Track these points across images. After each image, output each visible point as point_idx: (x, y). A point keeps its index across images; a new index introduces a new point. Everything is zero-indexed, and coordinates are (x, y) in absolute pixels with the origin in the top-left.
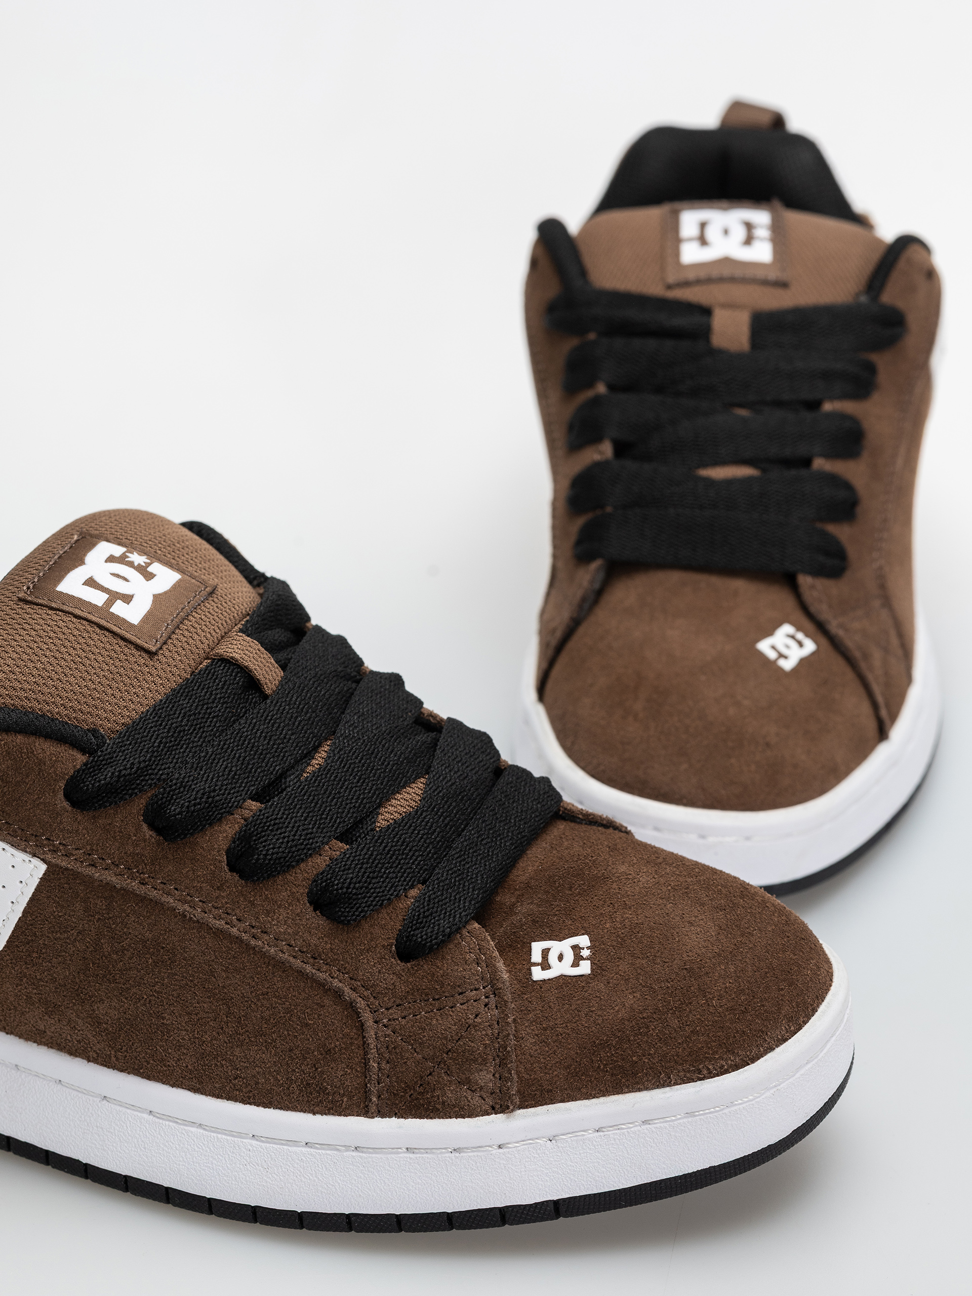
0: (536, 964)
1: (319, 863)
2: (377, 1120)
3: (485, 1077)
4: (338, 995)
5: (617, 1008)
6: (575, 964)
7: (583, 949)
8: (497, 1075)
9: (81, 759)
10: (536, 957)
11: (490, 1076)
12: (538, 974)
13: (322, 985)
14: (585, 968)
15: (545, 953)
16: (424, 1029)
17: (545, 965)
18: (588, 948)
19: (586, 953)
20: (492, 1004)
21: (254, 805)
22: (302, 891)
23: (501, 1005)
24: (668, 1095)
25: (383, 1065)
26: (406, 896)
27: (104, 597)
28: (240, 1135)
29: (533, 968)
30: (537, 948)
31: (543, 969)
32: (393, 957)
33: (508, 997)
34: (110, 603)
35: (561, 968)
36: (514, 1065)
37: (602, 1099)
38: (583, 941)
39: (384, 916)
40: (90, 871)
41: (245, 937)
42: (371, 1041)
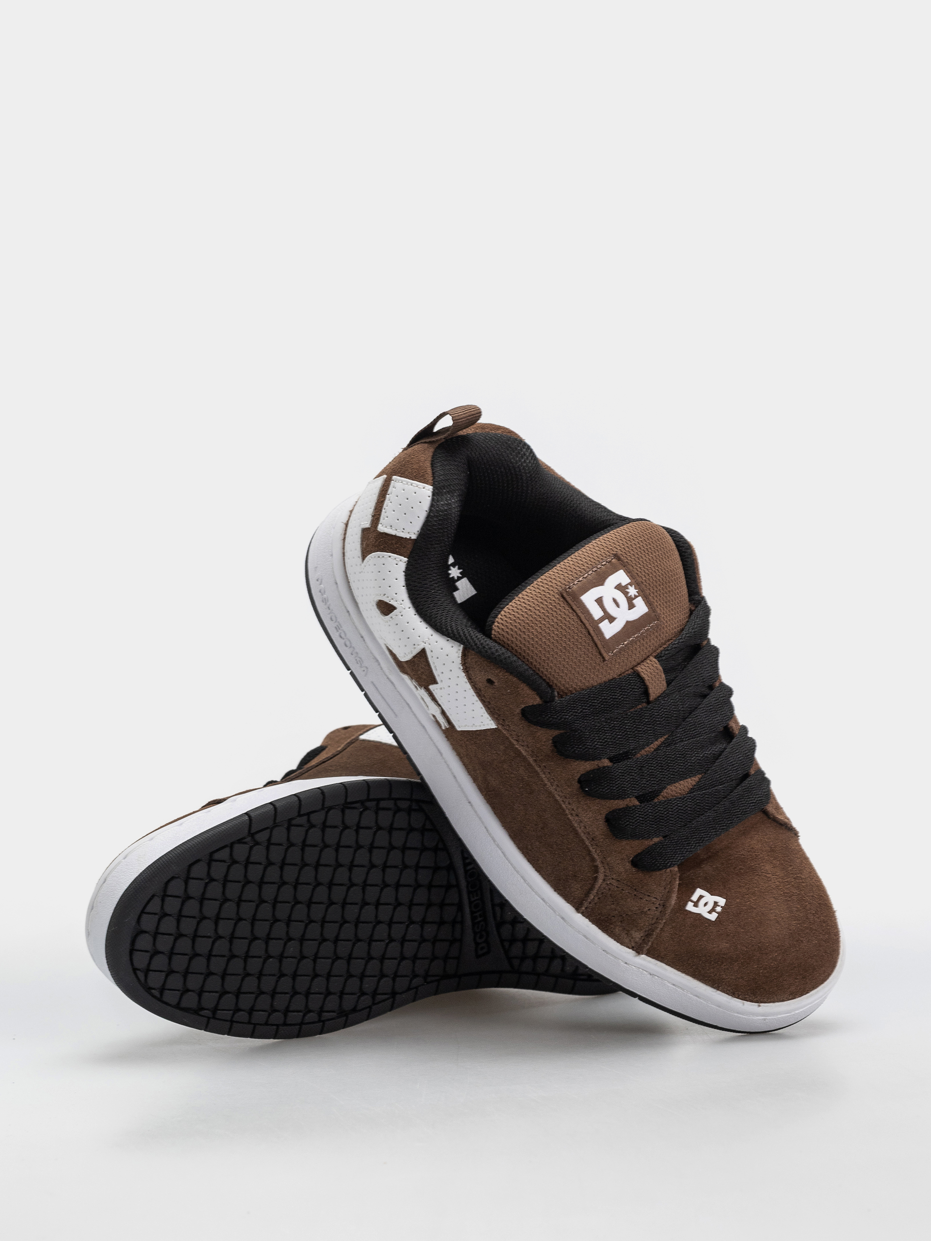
0: (692, 901)
1: (620, 804)
2: (580, 915)
3: (637, 935)
4: (593, 860)
5: (714, 946)
6: (710, 912)
7: (719, 906)
8: (643, 938)
9: (537, 701)
10: (695, 898)
11: (639, 936)
12: (690, 907)
13: (589, 851)
14: (713, 917)
15: (701, 897)
16: (622, 899)
17: (696, 904)
18: (722, 907)
19: (719, 909)
20: (660, 909)
21: (606, 762)
22: (605, 812)
23: (663, 913)
24: (714, 994)
25: (596, 898)
26: (652, 839)
27: (601, 614)
28: (518, 872)
29: (690, 902)
30: (699, 892)
31: (694, 906)
32: (629, 862)
33: (669, 911)
34: (601, 620)
35: (702, 910)
36: (652, 940)
37: (683, 975)
38: (722, 901)
39: (636, 843)
40: (515, 743)
41: (567, 812)
42: (597, 887)
